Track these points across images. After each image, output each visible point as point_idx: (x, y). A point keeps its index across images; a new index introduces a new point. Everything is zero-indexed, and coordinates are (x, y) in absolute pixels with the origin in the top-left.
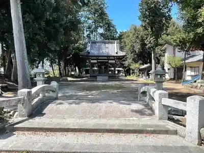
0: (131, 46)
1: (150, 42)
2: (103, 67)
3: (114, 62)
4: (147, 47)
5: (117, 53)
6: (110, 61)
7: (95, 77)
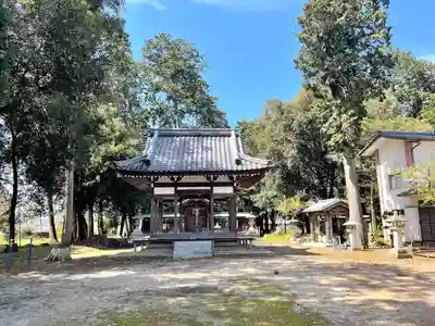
0: (273, 151)
1: (339, 127)
2: (197, 211)
3: (229, 190)
4: (331, 143)
5: (238, 162)
6: (217, 190)
7: (169, 243)
